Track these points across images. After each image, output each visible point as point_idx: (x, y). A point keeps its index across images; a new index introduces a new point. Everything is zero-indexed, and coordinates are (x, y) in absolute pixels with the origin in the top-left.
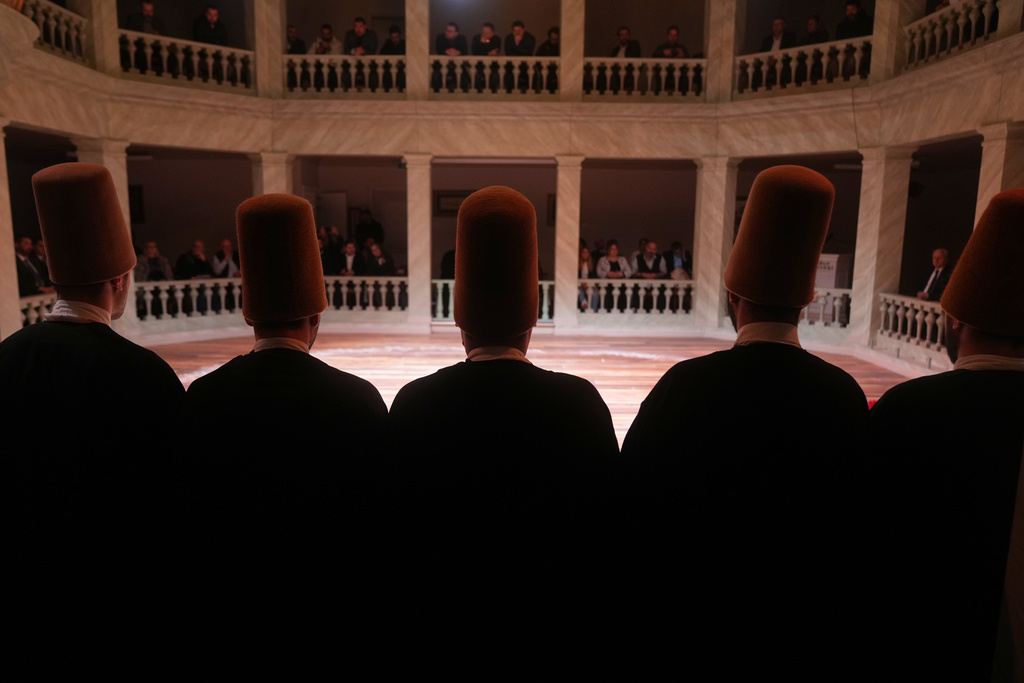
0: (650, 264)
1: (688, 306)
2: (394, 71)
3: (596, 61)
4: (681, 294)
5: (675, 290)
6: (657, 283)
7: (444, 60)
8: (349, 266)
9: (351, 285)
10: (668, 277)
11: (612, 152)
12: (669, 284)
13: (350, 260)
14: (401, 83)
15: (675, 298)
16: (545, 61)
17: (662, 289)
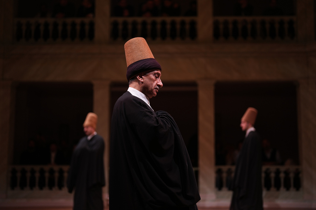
0: (268, 155)
1: (298, 185)
2: (87, 28)
3: (221, 19)
4: (292, 175)
5: (287, 173)
6: (273, 168)
7: (120, 20)
8: (53, 160)
9: (52, 172)
10: (282, 164)
11: (235, 76)
12: (283, 169)
13: (53, 155)
14: (91, 36)
15: (287, 179)
16: (188, 19)
17: (278, 172)
